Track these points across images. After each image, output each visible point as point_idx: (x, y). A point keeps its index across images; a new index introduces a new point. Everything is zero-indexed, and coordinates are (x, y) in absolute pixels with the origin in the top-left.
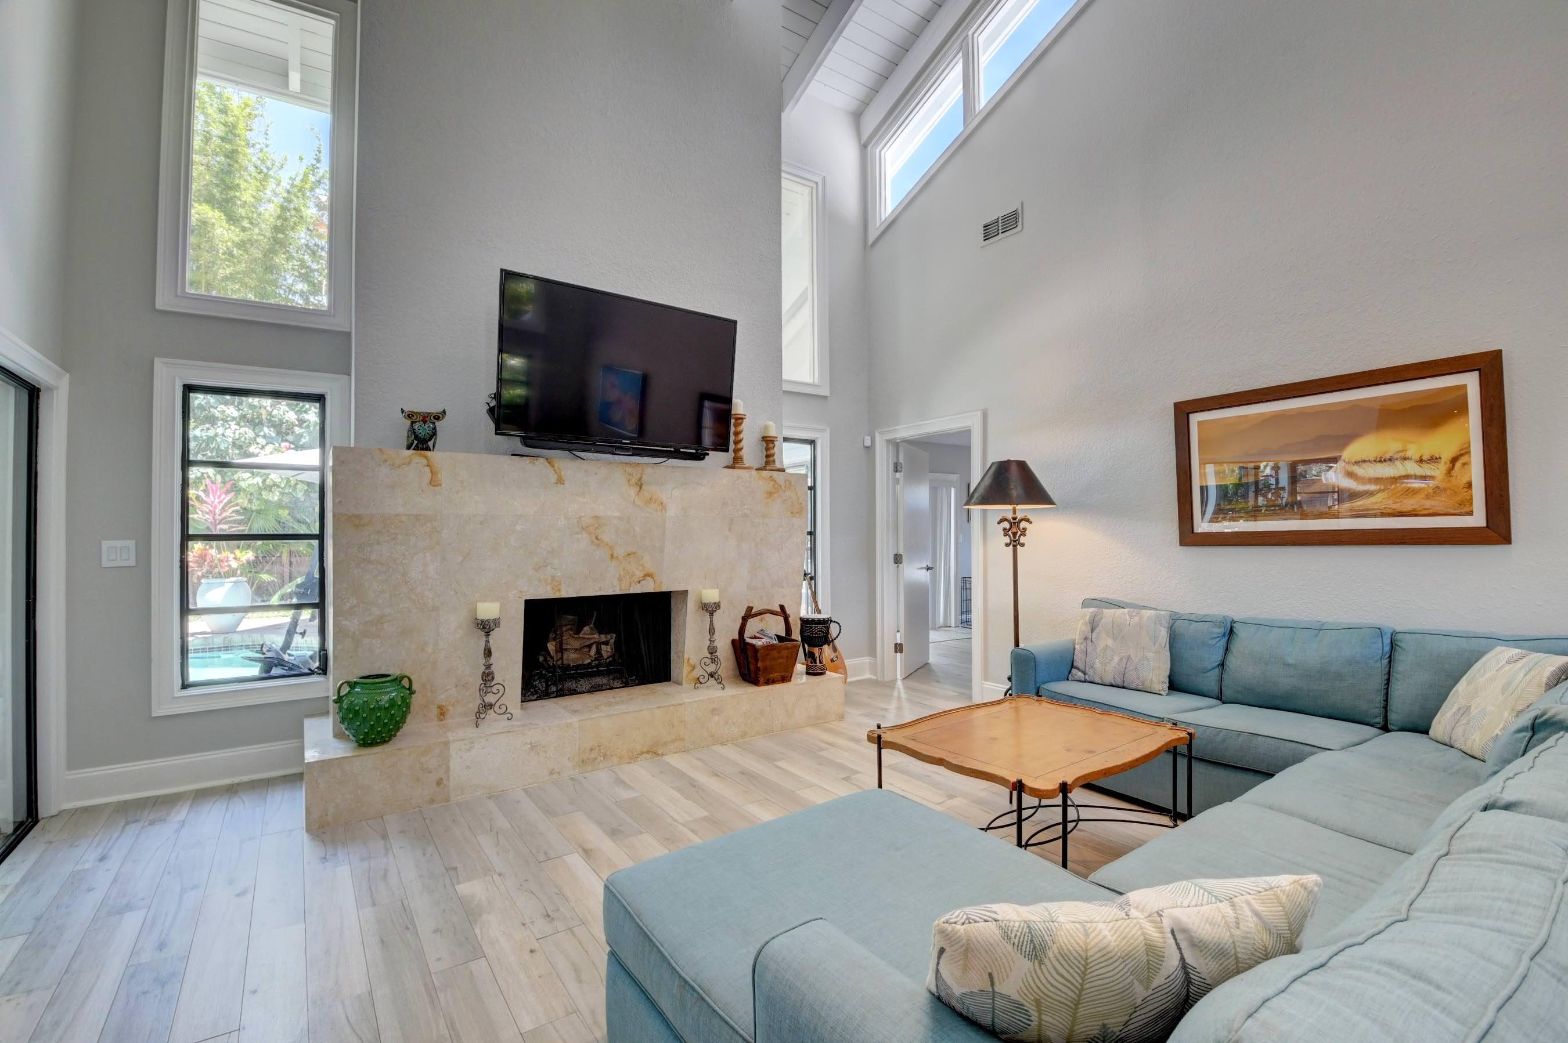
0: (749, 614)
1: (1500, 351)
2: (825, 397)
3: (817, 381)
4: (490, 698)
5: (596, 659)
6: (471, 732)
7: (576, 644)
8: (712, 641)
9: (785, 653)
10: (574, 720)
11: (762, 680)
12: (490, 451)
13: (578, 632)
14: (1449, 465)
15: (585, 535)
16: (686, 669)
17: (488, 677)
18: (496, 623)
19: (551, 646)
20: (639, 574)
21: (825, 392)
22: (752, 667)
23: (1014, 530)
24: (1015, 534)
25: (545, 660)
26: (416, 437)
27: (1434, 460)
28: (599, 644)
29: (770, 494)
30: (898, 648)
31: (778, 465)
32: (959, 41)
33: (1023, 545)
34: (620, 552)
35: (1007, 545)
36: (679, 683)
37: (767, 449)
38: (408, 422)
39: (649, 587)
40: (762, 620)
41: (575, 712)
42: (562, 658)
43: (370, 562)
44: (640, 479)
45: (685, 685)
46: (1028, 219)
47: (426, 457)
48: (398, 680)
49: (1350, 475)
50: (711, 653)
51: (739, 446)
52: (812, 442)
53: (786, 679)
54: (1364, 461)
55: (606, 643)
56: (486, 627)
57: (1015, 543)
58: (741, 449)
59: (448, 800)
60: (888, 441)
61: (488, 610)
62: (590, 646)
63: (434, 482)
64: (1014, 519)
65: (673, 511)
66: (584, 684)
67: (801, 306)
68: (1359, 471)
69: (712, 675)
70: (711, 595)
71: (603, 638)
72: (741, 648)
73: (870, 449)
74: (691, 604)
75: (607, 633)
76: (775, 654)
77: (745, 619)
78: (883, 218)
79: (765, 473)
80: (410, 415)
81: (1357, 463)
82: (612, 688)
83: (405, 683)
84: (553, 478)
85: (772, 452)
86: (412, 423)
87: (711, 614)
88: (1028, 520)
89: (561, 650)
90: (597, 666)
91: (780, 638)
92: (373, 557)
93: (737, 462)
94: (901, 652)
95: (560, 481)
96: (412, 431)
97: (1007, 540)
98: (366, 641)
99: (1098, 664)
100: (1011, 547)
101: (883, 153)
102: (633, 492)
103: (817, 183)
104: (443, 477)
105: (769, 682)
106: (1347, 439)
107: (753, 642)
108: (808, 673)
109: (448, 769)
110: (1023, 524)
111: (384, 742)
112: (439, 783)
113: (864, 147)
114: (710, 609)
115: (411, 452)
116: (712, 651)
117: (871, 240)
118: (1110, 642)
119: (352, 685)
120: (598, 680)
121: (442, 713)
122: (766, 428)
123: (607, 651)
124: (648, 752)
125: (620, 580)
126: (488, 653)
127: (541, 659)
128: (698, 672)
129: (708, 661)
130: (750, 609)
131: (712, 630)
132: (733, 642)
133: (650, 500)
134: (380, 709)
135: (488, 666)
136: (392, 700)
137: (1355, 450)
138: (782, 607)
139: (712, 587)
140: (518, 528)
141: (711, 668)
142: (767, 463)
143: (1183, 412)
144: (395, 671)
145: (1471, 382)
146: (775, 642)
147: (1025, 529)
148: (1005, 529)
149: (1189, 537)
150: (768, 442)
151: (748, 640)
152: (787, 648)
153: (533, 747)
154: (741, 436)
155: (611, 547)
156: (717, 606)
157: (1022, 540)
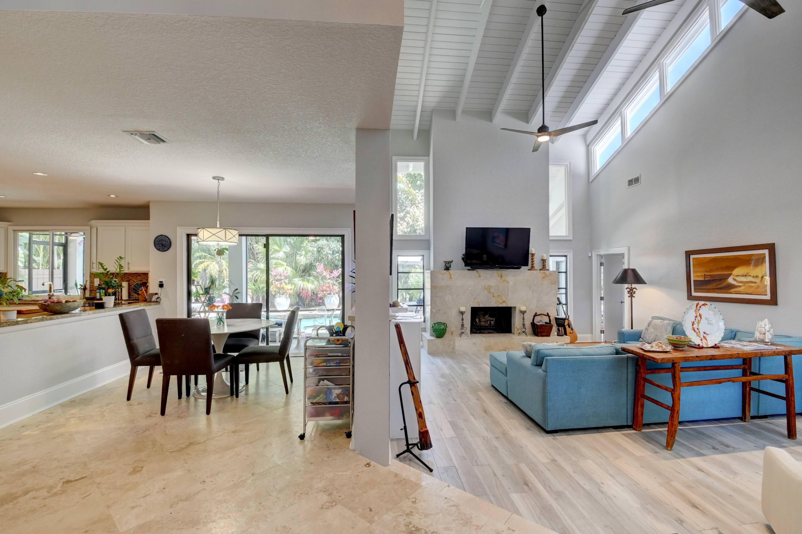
0: (536, 315)
1: (774, 244)
2: (571, 240)
3: (567, 235)
4: (463, 331)
5: (489, 325)
6: (459, 338)
7: (484, 320)
8: (524, 322)
9: (547, 327)
10: (484, 339)
11: (539, 335)
12: (462, 269)
13: (484, 316)
14: (761, 279)
15: (486, 290)
16: (516, 330)
17: (463, 325)
18: (465, 312)
19: (477, 320)
20: (501, 301)
21: (571, 239)
22: (537, 331)
23: (631, 292)
24: (631, 293)
25: (475, 324)
26: (447, 267)
27: (757, 277)
28: (490, 321)
29: (544, 278)
30: (602, 332)
31: (547, 268)
32: (620, 112)
33: (634, 297)
34: (496, 295)
35: (629, 297)
36: (514, 334)
37: (543, 263)
38: (445, 264)
39: (504, 305)
40: (541, 317)
41: (484, 337)
42: (480, 324)
43: (438, 297)
44: (501, 275)
45: (516, 334)
46: (642, 180)
47: (449, 272)
48: (444, 324)
49: (734, 280)
50: (523, 326)
51: (533, 263)
52: (566, 256)
53: (548, 335)
54: (738, 276)
55: (493, 320)
56: (462, 313)
57: (632, 296)
58: (534, 264)
59: (455, 353)
60: (598, 255)
61: (463, 309)
62: (488, 321)
63: (451, 278)
64: (631, 288)
65: (511, 284)
66: (486, 331)
67: (560, 209)
68: (737, 278)
69: (523, 332)
70: (523, 308)
71: (491, 319)
72: (533, 324)
73: (591, 257)
74: (517, 311)
75: (492, 317)
76: (544, 327)
77: (534, 316)
78: (595, 172)
79: (542, 271)
80: (445, 262)
81: (737, 276)
82: (494, 333)
83: (445, 325)
84: (478, 275)
85: (545, 264)
86: (446, 264)
87: (523, 314)
88: (636, 289)
89: (480, 321)
90: (491, 326)
91: (546, 323)
92: (438, 295)
93: (532, 267)
94: (603, 333)
95: (480, 276)
96: (446, 265)
97: (629, 295)
98: (437, 314)
99: (647, 337)
100: (630, 297)
101: (595, 148)
102: (499, 278)
103: (567, 165)
104: (453, 276)
105: (542, 336)
106: (734, 268)
107: (537, 323)
108: (558, 335)
109: (455, 345)
110: (634, 290)
111: (441, 337)
112: (453, 348)
113: (588, 146)
114: (523, 313)
115: (445, 271)
116: (524, 325)
117: (590, 181)
118: (653, 330)
119: (435, 324)
120: (490, 331)
121: (452, 333)
122: (543, 256)
123: (492, 323)
124: (504, 350)
125: (496, 303)
126: (463, 320)
127: (474, 323)
128: (520, 331)
129: (523, 328)
130: (536, 313)
131: (524, 319)
132: (531, 323)
133: (504, 281)
134: (441, 330)
135: (463, 323)
136: (443, 328)
137: (736, 272)
138: (548, 313)
139: (524, 306)
140: (470, 289)
141: (524, 330)
142: (543, 268)
143: (688, 254)
144: (443, 322)
145: (766, 252)
146: (544, 324)
147: (635, 292)
148: (628, 291)
149: (690, 297)
150: (544, 261)
151: (535, 323)
152: (548, 326)
153: (474, 344)
154: (534, 260)
155: (493, 294)
156: (525, 312)
157: (634, 295)
